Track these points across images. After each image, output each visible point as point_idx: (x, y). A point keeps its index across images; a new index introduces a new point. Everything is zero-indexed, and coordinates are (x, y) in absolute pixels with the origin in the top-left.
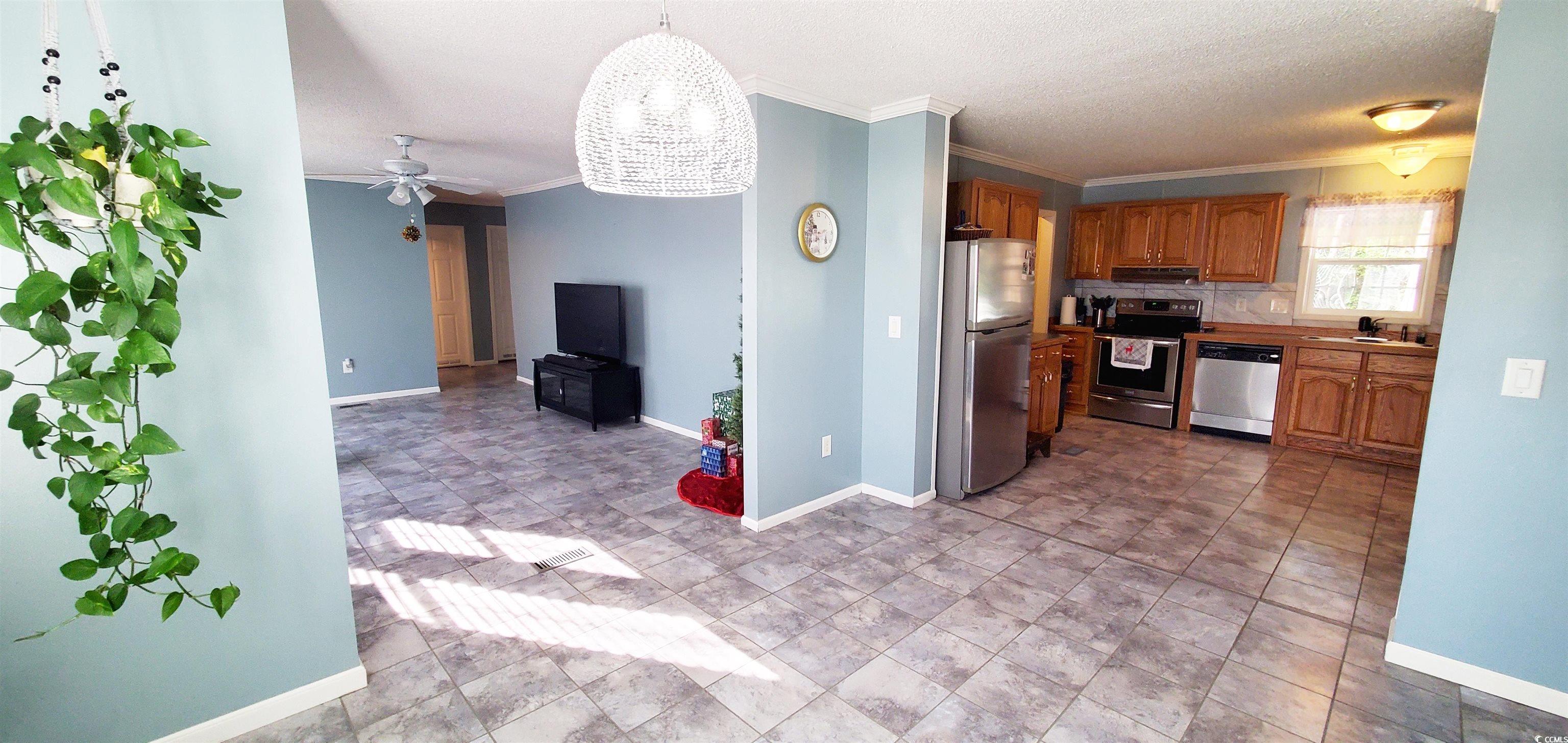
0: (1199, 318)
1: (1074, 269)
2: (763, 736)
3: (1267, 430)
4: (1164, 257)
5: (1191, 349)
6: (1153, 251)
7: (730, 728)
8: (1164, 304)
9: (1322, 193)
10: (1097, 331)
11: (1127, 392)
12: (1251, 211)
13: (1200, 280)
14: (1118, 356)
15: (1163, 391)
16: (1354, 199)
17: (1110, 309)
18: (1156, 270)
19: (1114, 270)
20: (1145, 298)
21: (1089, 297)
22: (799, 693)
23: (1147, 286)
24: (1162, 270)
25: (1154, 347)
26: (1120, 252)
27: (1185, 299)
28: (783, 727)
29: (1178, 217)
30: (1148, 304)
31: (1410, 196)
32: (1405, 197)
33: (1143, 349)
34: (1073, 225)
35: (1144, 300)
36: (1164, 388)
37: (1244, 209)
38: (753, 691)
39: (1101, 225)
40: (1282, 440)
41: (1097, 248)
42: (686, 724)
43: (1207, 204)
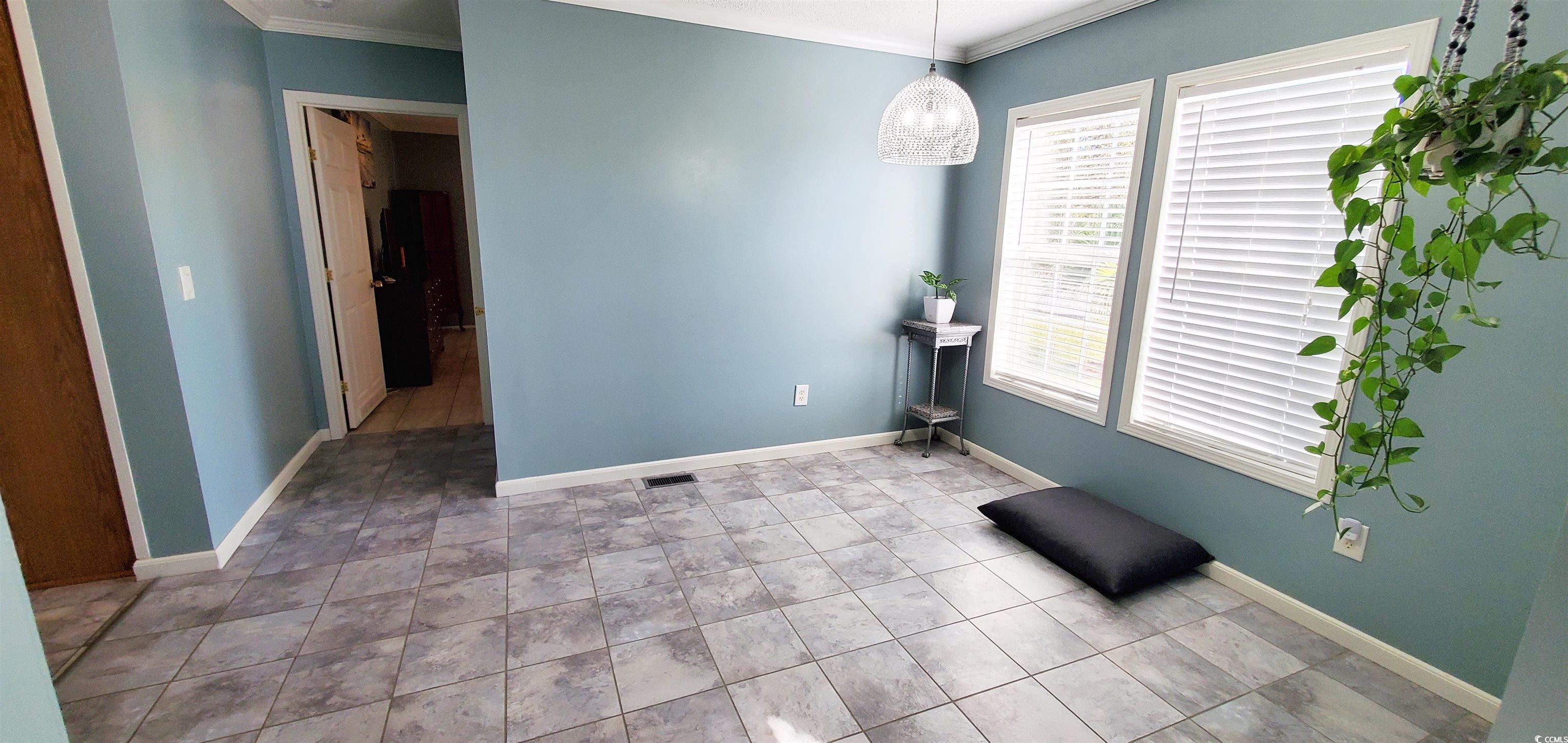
2: (815, 660)
7: (844, 676)
22: (758, 692)
28: (794, 662)
38: (806, 710)
42: (888, 693)
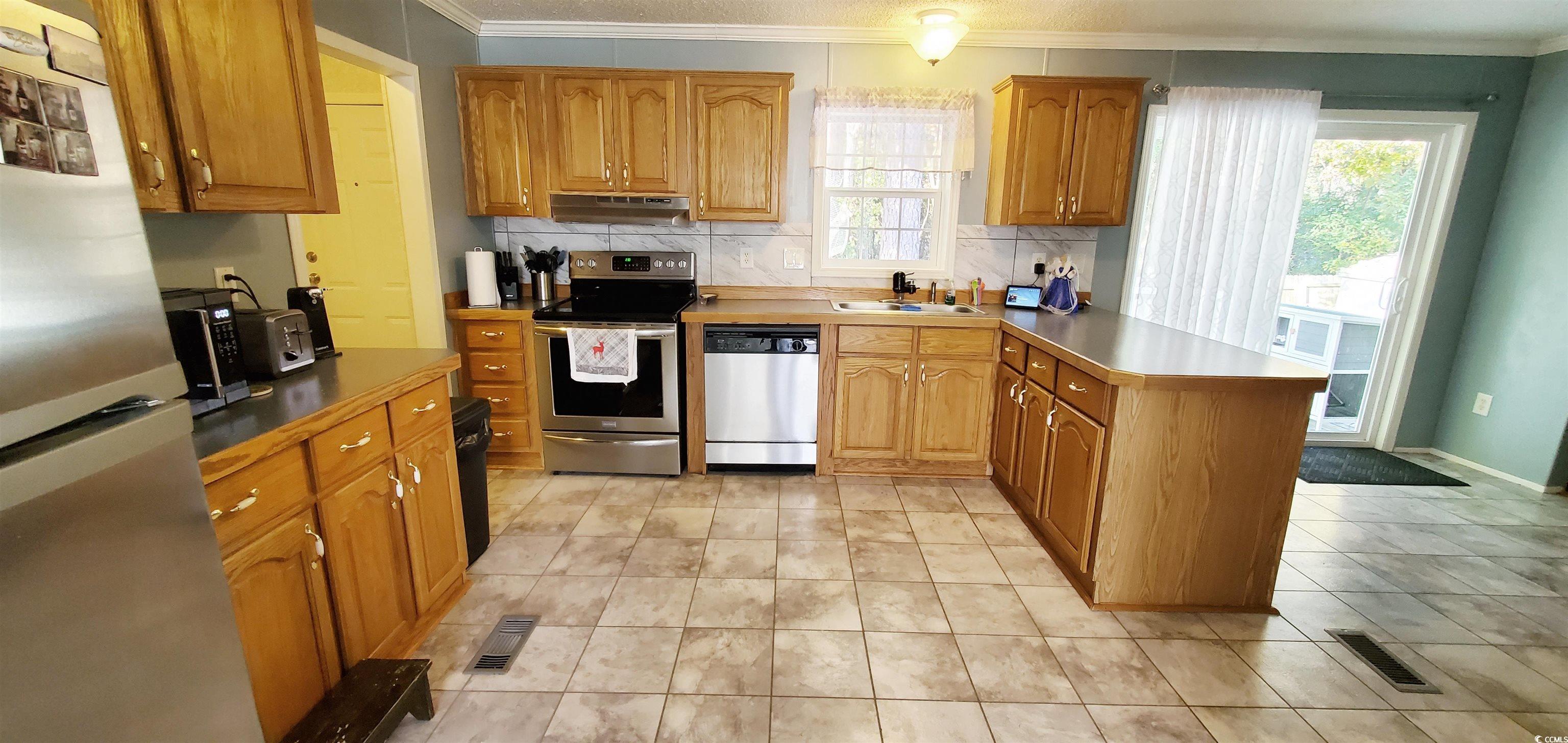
0: (694, 281)
1: (482, 196)
3: (808, 456)
4: (635, 178)
5: (695, 337)
6: (614, 164)
8: (642, 261)
9: (831, 86)
10: (540, 316)
11: (605, 424)
12: (752, 100)
13: (691, 219)
14: (582, 363)
15: (661, 415)
16: (870, 98)
17: (559, 271)
18: (622, 199)
19: (556, 199)
20: (613, 250)
21: (522, 250)
23: (614, 229)
24: (633, 200)
25: (638, 340)
26: (559, 165)
27: (671, 250)
29: (646, 106)
30: (619, 261)
31: (930, 98)
32: (925, 98)
33: (621, 346)
34: (465, 108)
35: (609, 252)
36: (661, 409)
37: (743, 97)
39: (518, 110)
40: (827, 468)
41: (520, 157)
43: (688, 82)
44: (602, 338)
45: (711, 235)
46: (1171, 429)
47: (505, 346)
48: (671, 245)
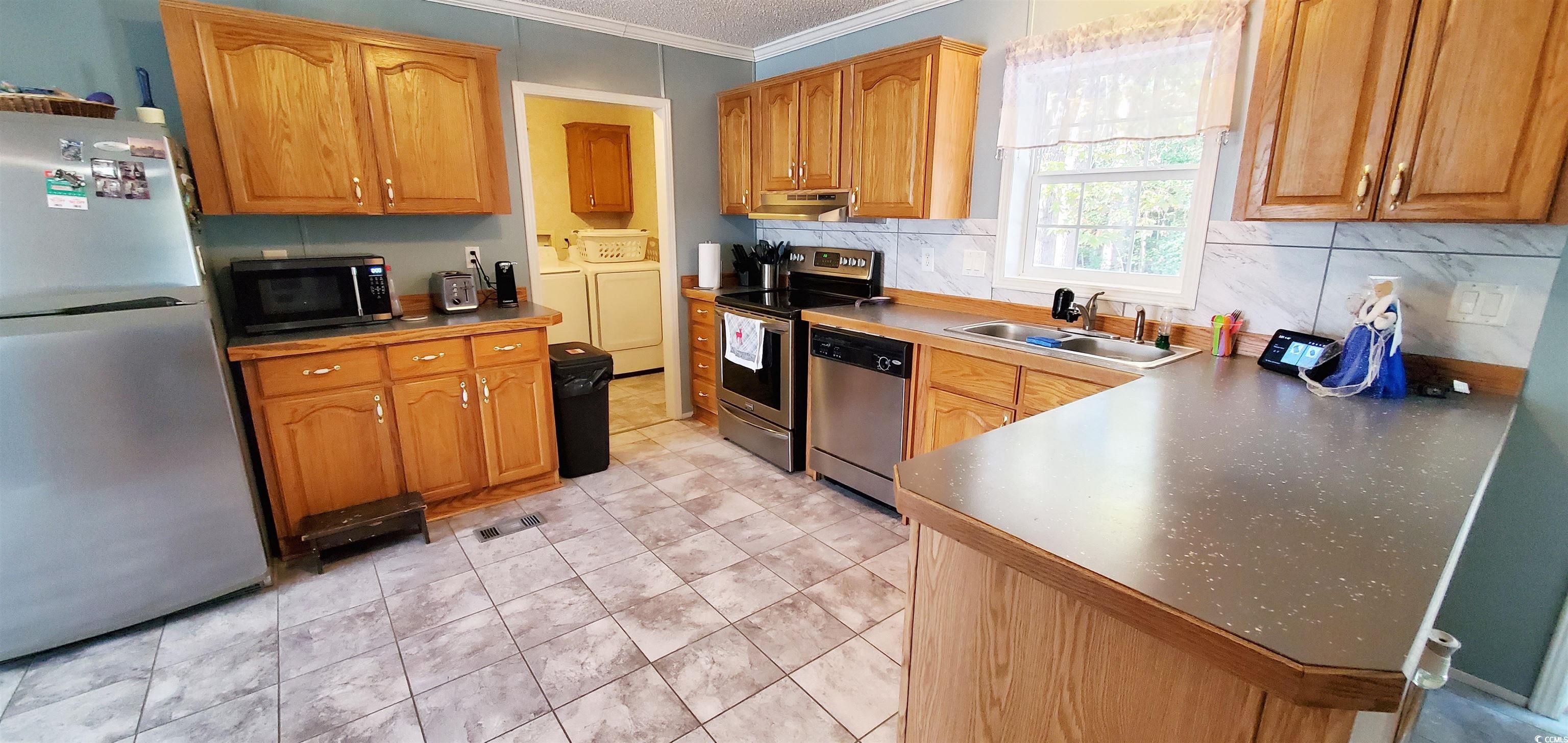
0: (872, 282)
1: (726, 199)
4: (809, 175)
6: (796, 164)
8: (835, 257)
11: (747, 405)
12: (902, 78)
13: (850, 215)
14: (733, 345)
15: (779, 408)
20: (823, 245)
24: (810, 197)
26: (766, 168)
29: (820, 101)
30: (819, 255)
33: (753, 334)
36: (779, 402)
37: (894, 76)
39: (746, 122)
41: (744, 163)
43: (851, 71)
44: (741, 325)
45: (898, 233)
46: (994, 613)
47: (707, 322)
48: (866, 242)
